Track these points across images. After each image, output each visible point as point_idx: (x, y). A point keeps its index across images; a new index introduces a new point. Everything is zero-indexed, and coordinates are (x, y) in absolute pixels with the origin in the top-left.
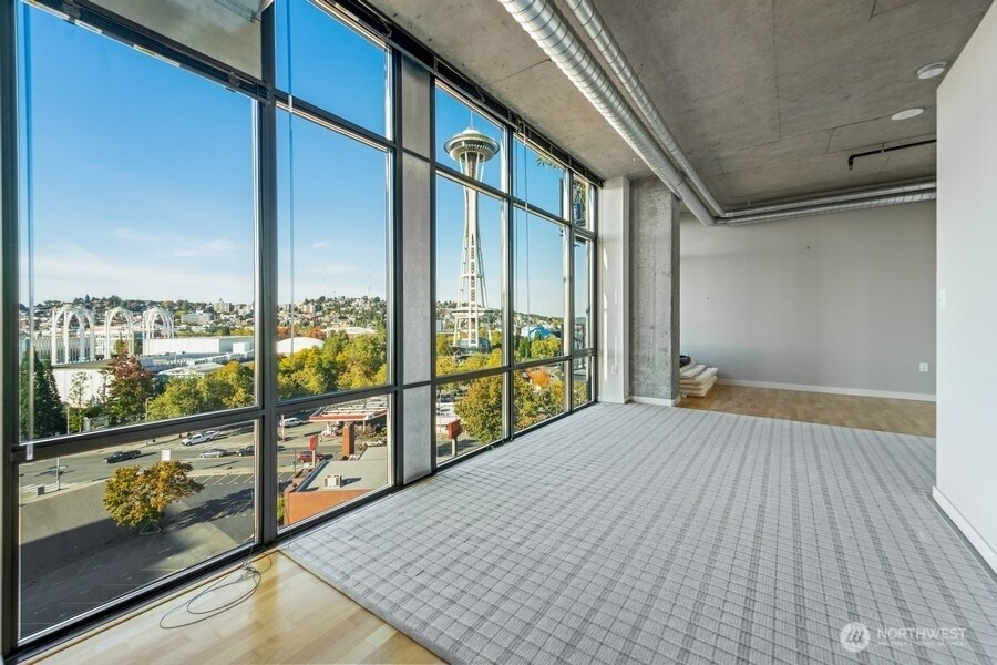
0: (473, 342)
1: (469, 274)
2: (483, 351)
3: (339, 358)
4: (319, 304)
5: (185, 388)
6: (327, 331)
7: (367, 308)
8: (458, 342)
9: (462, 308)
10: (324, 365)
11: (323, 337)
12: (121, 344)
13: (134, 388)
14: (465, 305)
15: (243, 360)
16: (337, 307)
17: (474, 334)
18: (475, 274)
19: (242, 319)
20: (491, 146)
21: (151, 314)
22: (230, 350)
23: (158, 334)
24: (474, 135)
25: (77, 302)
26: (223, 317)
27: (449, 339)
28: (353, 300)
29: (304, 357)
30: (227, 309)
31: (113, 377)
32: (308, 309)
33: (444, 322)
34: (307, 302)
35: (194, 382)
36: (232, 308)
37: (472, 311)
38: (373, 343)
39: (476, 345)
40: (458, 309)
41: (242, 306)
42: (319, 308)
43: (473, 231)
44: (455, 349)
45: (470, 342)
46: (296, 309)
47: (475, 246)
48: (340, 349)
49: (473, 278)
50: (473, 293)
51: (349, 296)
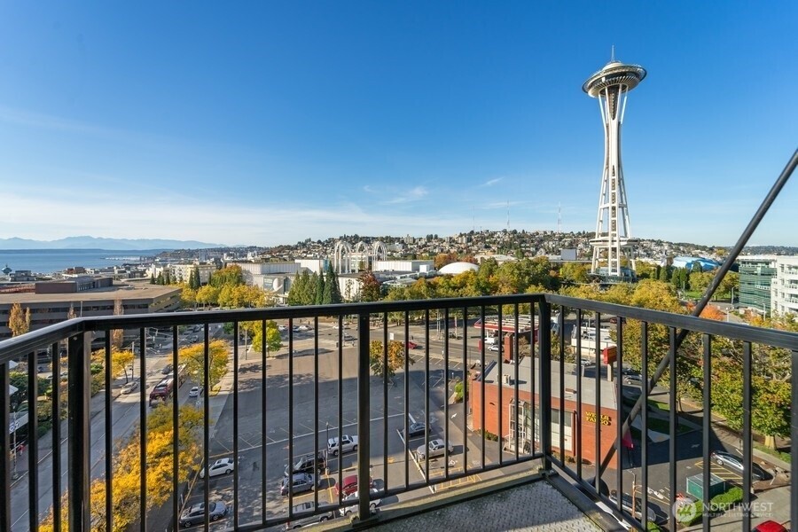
0: (614, 271)
1: (610, 205)
2: (627, 280)
3: (491, 279)
4: (470, 236)
5: (398, 294)
6: (478, 257)
7: (507, 239)
8: (597, 271)
9: (601, 238)
10: (481, 285)
11: (475, 262)
12: (362, 264)
13: (372, 291)
14: (604, 234)
15: (426, 277)
16: (483, 239)
17: (614, 264)
18: (616, 205)
19: (421, 248)
20: (637, 74)
21: (376, 245)
22: (418, 270)
23: (379, 258)
24: (615, 68)
25: (341, 238)
26: (409, 247)
27: (587, 267)
28: (495, 233)
29: (466, 277)
30: (411, 241)
31: (363, 284)
32: (462, 240)
33: (578, 251)
34: (461, 235)
35: (402, 290)
36: (414, 240)
37: (613, 241)
38: (518, 269)
39: (618, 274)
40: (596, 239)
41: (420, 239)
42: (469, 240)
43: (613, 161)
44: (594, 277)
45: (611, 269)
46: (454, 241)
47: (616, 177)
48: (491, 272)
49: (614, 208)
50: (614, 223)
51: (491, 230)
